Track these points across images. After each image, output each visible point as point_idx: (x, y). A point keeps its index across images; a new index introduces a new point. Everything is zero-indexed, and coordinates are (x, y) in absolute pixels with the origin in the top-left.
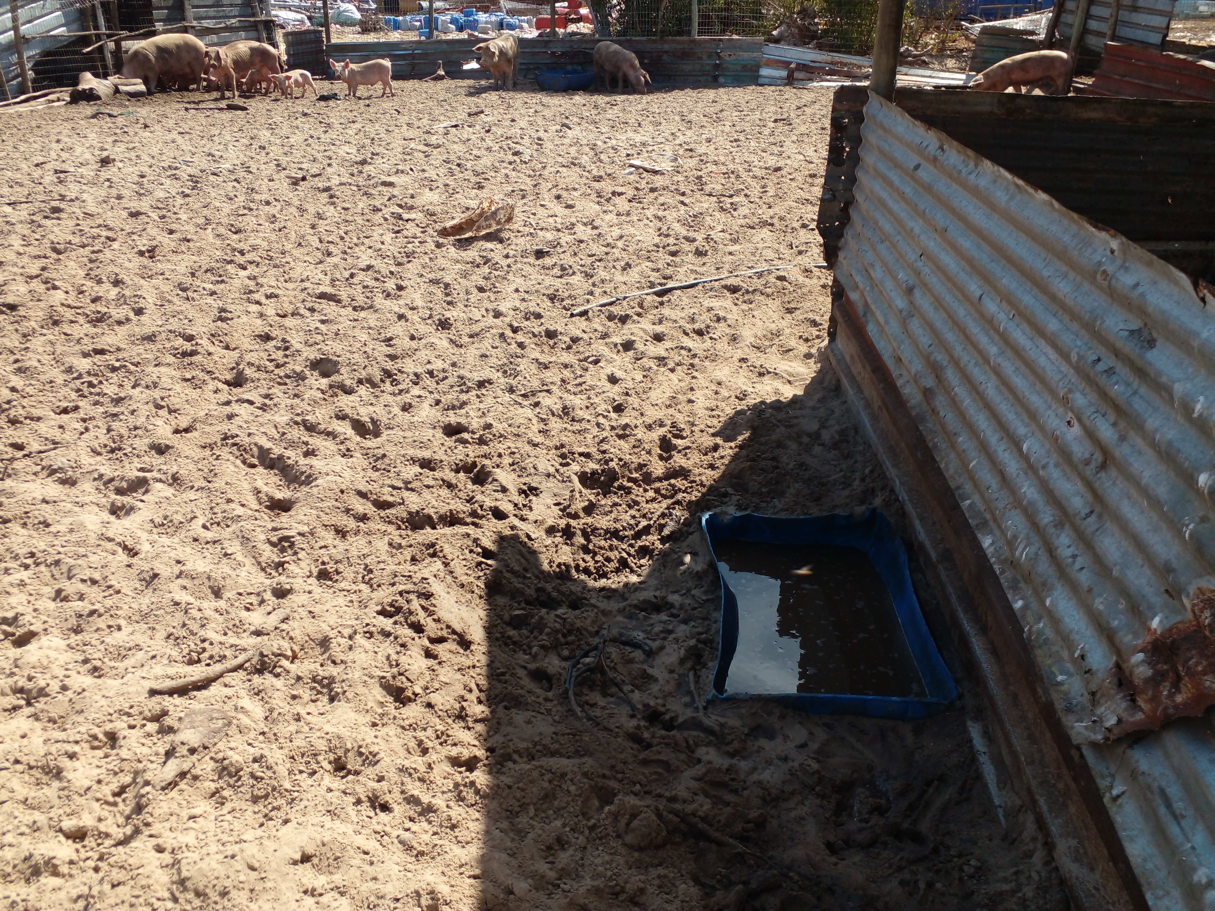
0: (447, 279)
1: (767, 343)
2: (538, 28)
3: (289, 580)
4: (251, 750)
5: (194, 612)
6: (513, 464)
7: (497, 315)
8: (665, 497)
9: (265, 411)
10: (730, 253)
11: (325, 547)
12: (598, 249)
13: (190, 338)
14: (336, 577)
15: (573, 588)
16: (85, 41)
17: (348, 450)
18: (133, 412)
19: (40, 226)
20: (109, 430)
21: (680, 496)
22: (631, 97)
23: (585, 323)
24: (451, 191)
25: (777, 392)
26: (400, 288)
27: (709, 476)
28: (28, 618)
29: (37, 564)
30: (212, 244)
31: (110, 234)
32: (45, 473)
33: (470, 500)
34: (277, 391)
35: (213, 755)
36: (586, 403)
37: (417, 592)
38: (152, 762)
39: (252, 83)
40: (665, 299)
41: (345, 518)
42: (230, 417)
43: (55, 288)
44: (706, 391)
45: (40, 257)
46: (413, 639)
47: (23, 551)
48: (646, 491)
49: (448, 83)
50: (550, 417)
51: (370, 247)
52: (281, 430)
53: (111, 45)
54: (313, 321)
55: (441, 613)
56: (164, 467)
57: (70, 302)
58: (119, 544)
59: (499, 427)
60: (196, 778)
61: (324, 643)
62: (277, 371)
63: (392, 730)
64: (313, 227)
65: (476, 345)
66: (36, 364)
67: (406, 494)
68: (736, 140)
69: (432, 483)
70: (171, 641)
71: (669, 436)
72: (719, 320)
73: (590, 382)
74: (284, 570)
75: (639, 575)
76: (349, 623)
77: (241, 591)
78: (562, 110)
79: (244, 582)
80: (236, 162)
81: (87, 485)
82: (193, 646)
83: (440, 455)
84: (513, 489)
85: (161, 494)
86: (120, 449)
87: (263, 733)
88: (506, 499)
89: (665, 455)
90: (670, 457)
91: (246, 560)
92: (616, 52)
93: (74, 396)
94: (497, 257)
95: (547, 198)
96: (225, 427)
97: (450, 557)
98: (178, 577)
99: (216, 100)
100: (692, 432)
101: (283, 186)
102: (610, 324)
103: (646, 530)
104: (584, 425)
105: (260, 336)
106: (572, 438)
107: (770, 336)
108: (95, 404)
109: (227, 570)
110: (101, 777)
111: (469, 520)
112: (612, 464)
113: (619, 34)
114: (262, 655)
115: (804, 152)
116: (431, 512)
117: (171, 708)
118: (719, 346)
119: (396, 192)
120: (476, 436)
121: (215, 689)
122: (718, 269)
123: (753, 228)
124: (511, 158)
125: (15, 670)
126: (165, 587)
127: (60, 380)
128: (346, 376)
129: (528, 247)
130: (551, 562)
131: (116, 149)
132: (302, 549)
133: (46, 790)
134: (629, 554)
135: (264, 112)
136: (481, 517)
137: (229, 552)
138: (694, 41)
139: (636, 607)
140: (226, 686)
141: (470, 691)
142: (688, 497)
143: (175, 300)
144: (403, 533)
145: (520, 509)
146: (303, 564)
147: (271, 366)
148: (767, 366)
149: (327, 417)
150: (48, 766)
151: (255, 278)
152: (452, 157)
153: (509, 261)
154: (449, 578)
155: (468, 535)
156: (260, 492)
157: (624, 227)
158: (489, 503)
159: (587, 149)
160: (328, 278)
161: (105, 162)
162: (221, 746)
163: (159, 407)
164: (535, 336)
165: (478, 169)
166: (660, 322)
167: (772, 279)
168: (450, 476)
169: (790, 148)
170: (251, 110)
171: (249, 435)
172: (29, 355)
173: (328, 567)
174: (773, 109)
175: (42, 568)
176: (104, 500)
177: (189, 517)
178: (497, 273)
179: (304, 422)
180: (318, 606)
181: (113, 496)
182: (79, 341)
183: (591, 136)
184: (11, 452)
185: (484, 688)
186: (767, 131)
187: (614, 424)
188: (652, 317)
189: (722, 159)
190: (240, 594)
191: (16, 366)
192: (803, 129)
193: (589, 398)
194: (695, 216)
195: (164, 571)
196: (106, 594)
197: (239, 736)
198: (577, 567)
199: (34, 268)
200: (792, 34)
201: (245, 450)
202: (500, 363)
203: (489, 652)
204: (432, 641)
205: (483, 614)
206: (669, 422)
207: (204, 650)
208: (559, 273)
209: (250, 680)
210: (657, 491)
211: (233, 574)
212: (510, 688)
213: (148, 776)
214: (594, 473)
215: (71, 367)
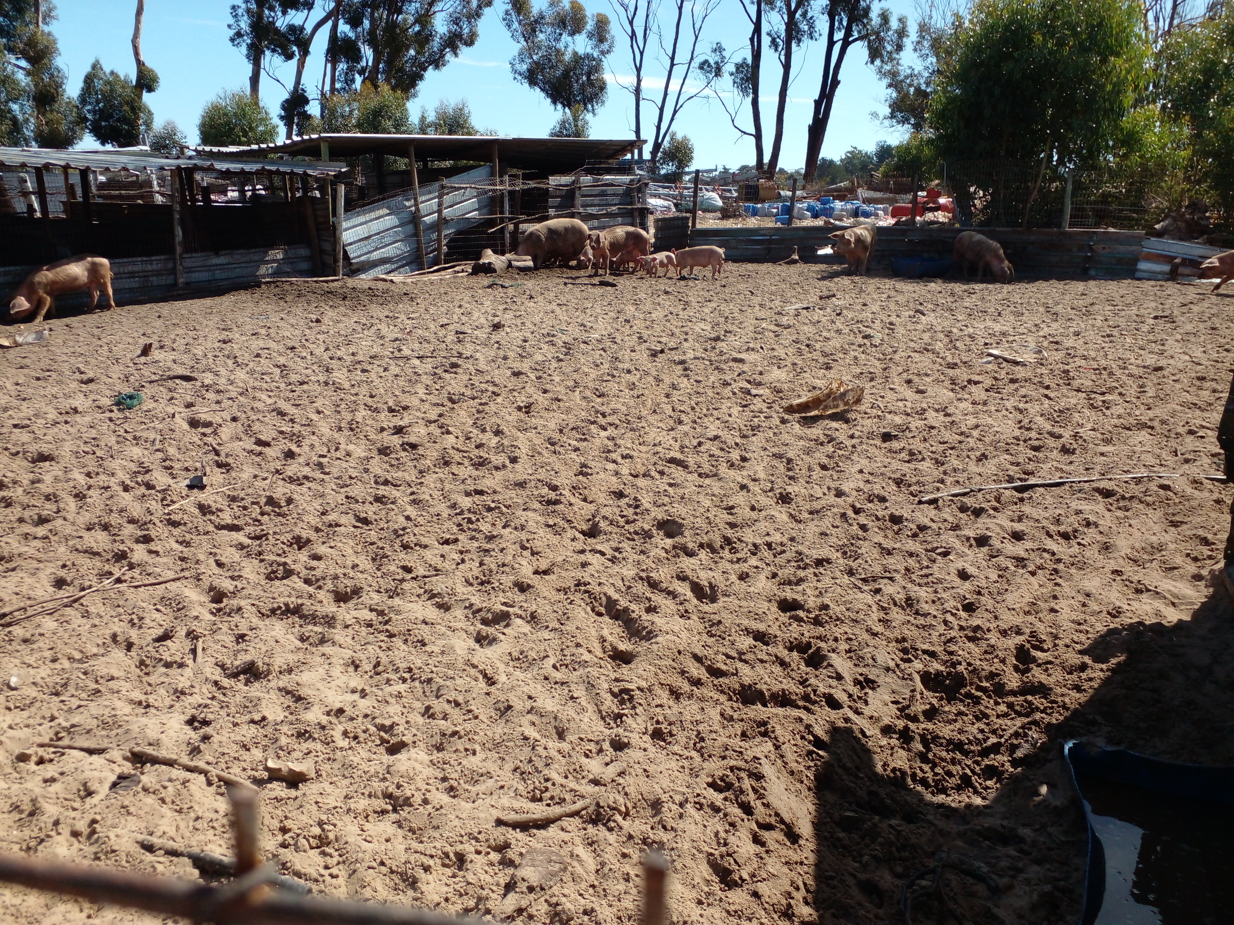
0: (790, 455)
1: (1145, 557)
2: (893, 216)
3: (627, 734)
4: (583, 901)
5: (540, 749)
6: (849, 651)
7: (839, 494)
8: (1019, 714)
9: (614, 563)
10: (1102, 454)
11: (661, 706)
12: (951, 437)
13: (554, 488)
14: (669, 739)
15: (908, 798)
16: (491, 223)
17: (686, 611)
18: (502, 550)
19: (440, 378)
20: (481, 564)
21: (1038, 716)
22: (991, 286)
23: (934, 512)
24: (799, 370)
25: (1158, 613)
26: (744, 459)
27: (1073, 699)
28: (401, 728)
29: (413, 680)
30: (578, 405)
31: (495, 389)
32: (426, 596)
33: (803, 682)
34: (626, 545)
35: (547, 897)
36: (932, 596)
37: (748, 770)
38: (493, 891)
39: (622, 262)
40: (1025, 495)
41: (680, 679)
42: (584, 565)
43: (448, 432)
44: (1072, 601)
45: (438, 405)
46: (743, 820)
47: (403, 665)
48: (997, 703)
49: (801, 267)
50: (892, 606)
51: (718, 419)
52: (627, 583)
53: (511, 227)
54: (662, 484)
55: (771, 798)
56: (525, 605)
57: (459, 446)
58: (481, 672)
59: (836, 610)
60: (531, 917)
61: (656, 805)
62: (627, 527)
63: (717, 912)
64: (668, 396)
65: (816, 522)
66: (428, 498)
67: (739, 665)
68: (1108, 336)
69: (766, 658)
70: (517, 775)
71: (1028, 646)
72: (1088, 524)
73: (937, 575)
74: (622, 722)
75: (984, 798)
76: (680, 789)
77: (583, 736)
78: (916, 296)
79: (586, 728)
80: (604, 333)
81: (459, 612)
82: (537, 783)
83: (774, 630)
84: (848, 678)
85: (520, 630)
86: (489, 582)
87: (593, 886)
88: (840, 687)
89: (1021, 666)
90: (1028, 670)
91: (588, 706)
92: (980, 242)
93: (455, 529)
94: (842, 436)
95: (897, 382)
96: (579, 574)
97: (781, 740)
98: (528, 712)
99: (590, 276)
100: (1055, 645)
101: (643, 357)
102: (961, 515)
103: (996, 749)
104: (929, 620)
105: (614, 493)
106: (915, 633)
107: (1149, 549)
108: (471, 539)
109: (572, 713)
110: (449, 895)
111: (801, 703)
112: (960, 668)
113: (981, 224)
114: (598, 805)
115: (1190, 353)
116: (764, 688)
117: (513, 842)
118: (1088, 554)
119: (745, 368)
120: (812, 616)
121: (553, 831)
122: (1087, 469)
123: (1129, 429)
124: (860, 340)
125: (387, 776)
126: (516, 720)
127: (445, 515)
128: (689, 539)
129: (875, 429)
130: (885, 765)
131: (506, 316)
132: (640, 704)
133: (401, 896)
134: (973, 771)
135: (630, 288)
136: (814, 703)
137: (575, 695)
138: (1065, 234)
139: (978, 833)
140: (563, 829)
141: (797, 889)
142: (1047, 719)
143: (544, 452)
144: (735, 705)
145: (854, 700)
146: (639, 720)
147: (622, 521)
148: (1146, 582)
149: (669, 577)
150: (406, 874)
151: (613, 439)
152: (802, 338)
153: (854, 441)
154: (779, 762)
155: (801, 720)
156: (605, 641)
157: (981, 416)
158: (822, 689)
159: (942, 336)
160: (678, 445)
161: (497, 327)
162: (556, 890)
163: (524, 548)
164: (878, 519)
165: (826, 350)
166: (1020, 520)
167: (1153, 486)
168: (783, 653)
169: (1173, 346)
170: (619, 287)
171: (600, 584)
172: (424, 489)
173: (663, 726)
174: (1153, 304)
175: (417, 683)
176: (472, 628)
177: (542, 655)
178: (841, 453)
179: (648, 578)
180: (652, 765)
181: (481, 626)
182: (463, 481)
183: (946, 323)
184: (401, 574)
185: (812, 889)
186: (1145, 328)
187: (963, 624)
188: (1010, 513)
189: (1093, 354)
190: (582, 739)
191: (412, 497)
192: (1189, 327)
193: (936, 592)
194: (1060, 411)
195: (519, 705)
196: (466, 717)
197: (572, 884)
198: (914, 776)
199: (433, 415)
200: (1179, 229)
201: (595, 598)
202: (840, 543)
203: (818, 851)
204: (761, 826)
205: (812, 808)
206: (1028, 631)
207: (547, 789)
208: (907, 458)
209: (585, 829)
210: (1010, 706)
211: (577, 718)
212: (839, 895)
213: (490, 905)
214: (938, 674)
215: (455, 504)
